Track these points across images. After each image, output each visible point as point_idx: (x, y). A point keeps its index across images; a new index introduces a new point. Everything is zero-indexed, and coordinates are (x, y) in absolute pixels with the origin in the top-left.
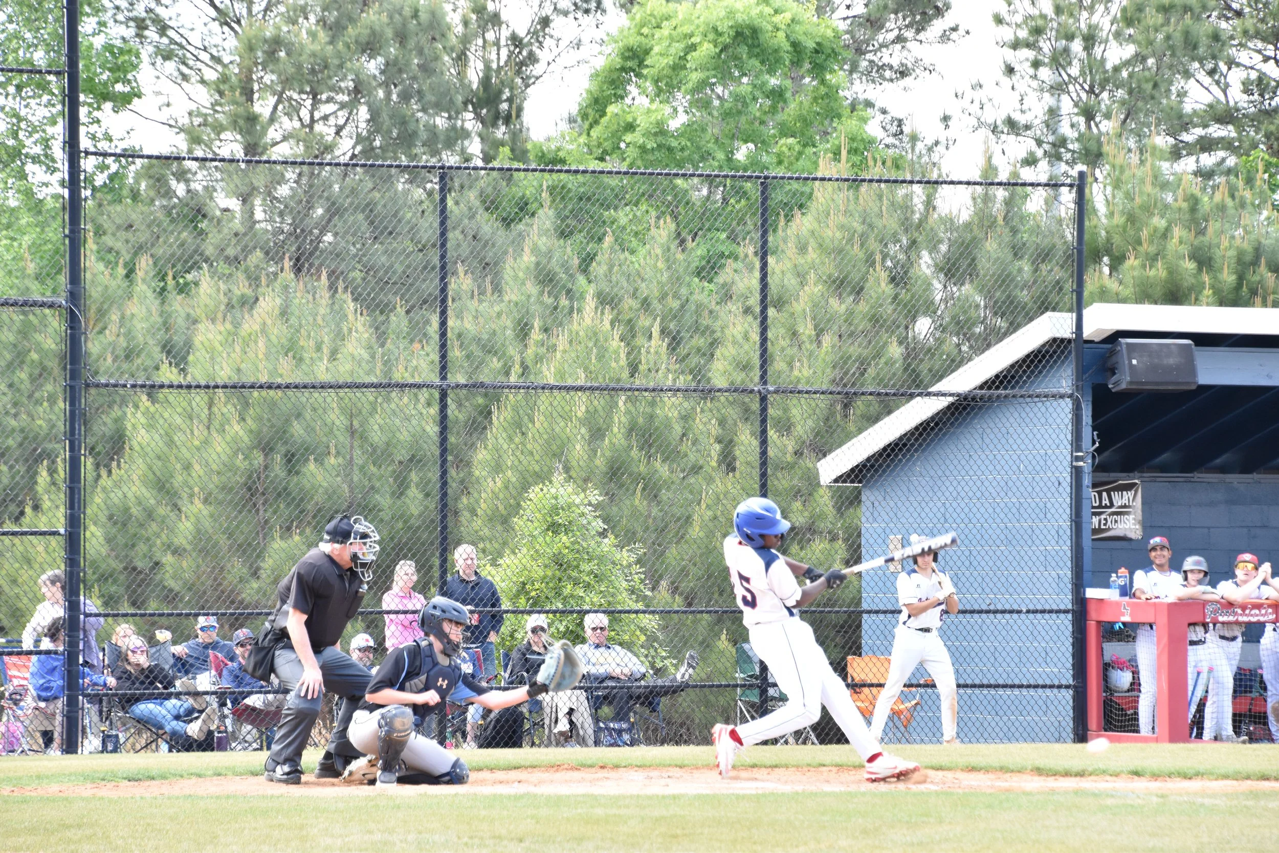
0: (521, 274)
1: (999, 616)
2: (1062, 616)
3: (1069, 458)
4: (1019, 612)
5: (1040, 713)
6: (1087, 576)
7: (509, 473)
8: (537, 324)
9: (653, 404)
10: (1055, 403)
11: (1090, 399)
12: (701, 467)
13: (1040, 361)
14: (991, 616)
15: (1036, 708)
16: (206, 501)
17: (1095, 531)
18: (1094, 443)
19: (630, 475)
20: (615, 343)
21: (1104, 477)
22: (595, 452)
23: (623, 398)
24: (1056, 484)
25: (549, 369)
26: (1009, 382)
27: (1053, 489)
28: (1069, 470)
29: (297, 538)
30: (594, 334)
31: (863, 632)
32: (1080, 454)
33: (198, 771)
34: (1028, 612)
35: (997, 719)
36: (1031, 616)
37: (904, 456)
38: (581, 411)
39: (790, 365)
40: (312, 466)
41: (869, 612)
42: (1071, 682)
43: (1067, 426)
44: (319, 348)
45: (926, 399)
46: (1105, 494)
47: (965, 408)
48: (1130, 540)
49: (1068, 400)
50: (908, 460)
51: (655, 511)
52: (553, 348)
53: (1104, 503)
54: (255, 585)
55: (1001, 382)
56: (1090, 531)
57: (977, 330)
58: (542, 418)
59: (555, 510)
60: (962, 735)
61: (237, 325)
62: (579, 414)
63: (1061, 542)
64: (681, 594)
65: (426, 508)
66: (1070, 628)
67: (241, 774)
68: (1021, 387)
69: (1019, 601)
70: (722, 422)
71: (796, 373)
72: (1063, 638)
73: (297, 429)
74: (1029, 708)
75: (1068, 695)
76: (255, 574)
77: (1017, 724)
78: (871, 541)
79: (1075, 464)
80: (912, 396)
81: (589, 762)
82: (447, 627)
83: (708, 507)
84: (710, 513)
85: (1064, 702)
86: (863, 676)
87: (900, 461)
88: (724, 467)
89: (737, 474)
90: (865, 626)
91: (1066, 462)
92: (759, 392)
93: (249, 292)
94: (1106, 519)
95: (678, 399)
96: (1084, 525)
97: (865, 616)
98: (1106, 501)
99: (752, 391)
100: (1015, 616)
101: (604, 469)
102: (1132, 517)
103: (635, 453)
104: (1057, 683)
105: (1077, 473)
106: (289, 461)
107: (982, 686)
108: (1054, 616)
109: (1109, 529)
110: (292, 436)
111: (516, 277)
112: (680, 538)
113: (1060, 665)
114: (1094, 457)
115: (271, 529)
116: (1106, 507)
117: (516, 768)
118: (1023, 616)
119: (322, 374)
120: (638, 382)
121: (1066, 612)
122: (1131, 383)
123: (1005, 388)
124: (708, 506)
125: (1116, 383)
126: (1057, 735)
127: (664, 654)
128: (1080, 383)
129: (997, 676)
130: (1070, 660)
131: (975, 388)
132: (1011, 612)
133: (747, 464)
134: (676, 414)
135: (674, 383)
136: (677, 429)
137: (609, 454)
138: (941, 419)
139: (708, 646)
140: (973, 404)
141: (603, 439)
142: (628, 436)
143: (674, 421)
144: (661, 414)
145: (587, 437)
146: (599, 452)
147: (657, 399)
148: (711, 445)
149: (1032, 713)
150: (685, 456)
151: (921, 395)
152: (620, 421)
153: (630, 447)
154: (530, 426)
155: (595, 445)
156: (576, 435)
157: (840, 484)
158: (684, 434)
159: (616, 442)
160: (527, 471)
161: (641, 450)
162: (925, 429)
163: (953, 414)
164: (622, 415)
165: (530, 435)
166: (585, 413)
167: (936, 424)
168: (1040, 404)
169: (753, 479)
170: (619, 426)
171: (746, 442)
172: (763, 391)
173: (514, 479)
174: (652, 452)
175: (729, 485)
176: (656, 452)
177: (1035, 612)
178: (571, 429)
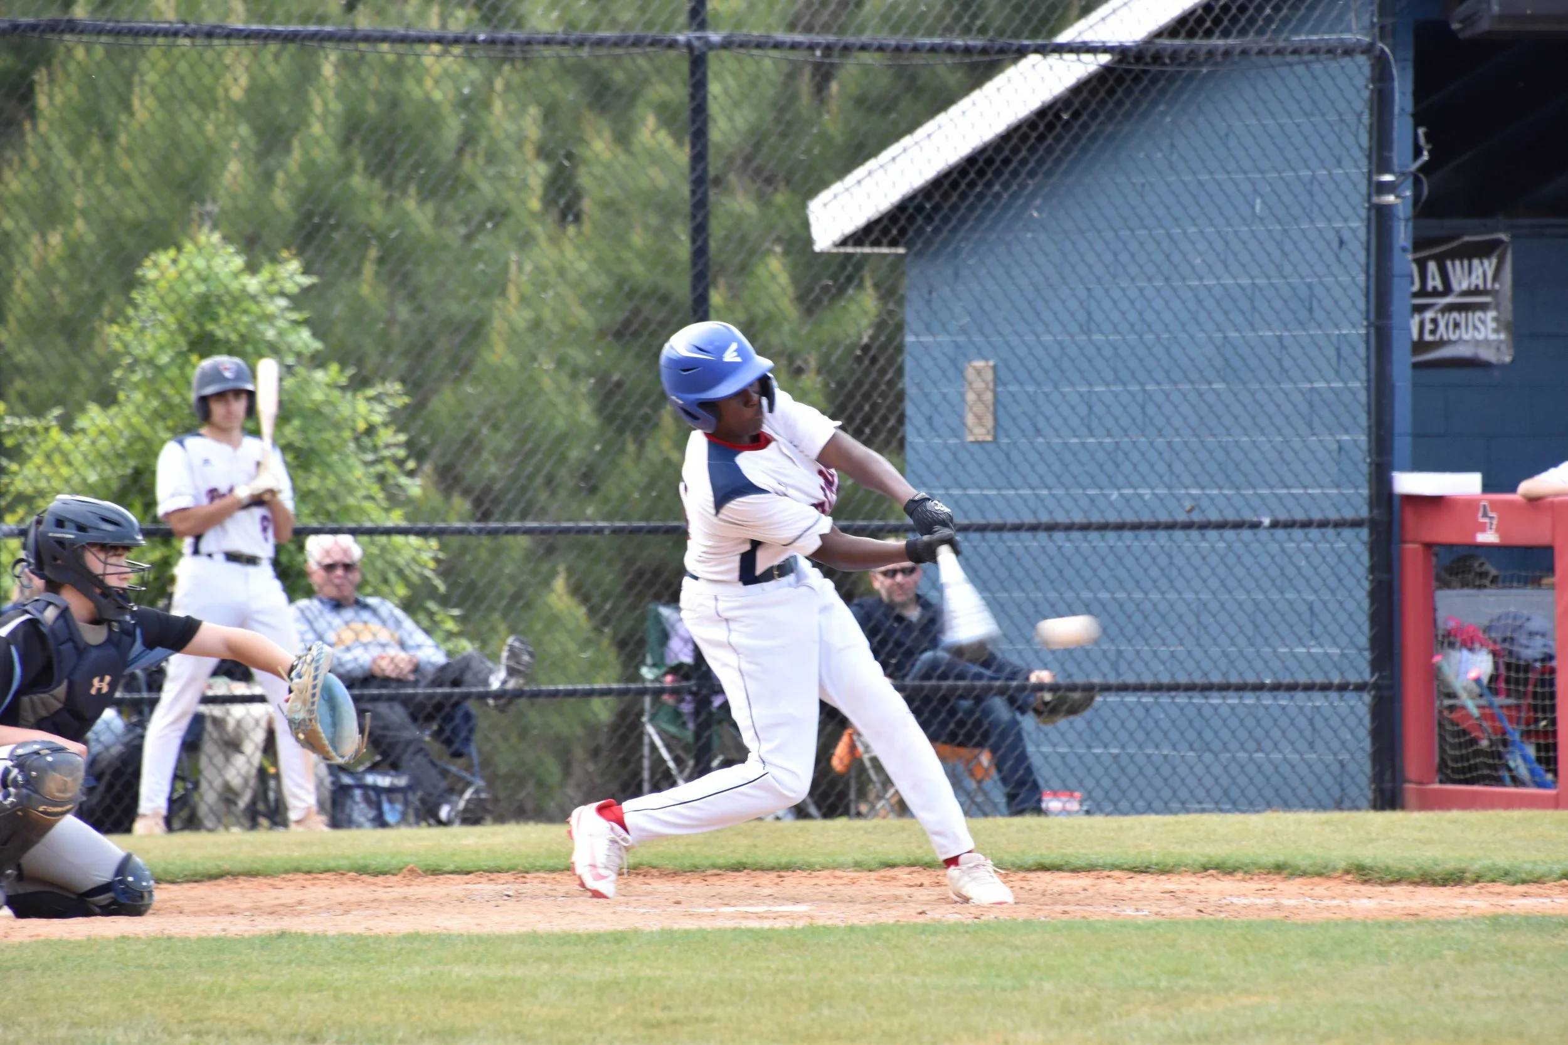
1: (1212, 534)
2: (1348, 533)
3: (1363, 187)
4: (1255, 525)
5: (1302, 745)
6: (1402, 445)
7: (80, 224)
9: (397, 71)
10: (1333, 66)
11: (1410, 55)
12: (507, 212)
14: (1195, 534)
15: (1292, 734)
17: (1420, 346)
18: (1418, 153)
19: (352, 228)
21: (1434, 227)
22: (268, 177)
23: (333, 57)
24: (1335, 244)
26: (1234, 20)
27: (1329, 257)
28: (1363, 213)
32: (1388, 178)
34: (1275, 525)
35: (1208, 757)
36: (1280, 533)
37: (1006, 186)
38: (236, 87)
42: (1367, 676)
43: (1359, 116)
45: (1053, 59)
46: (1432, 266)
47: (1137, 79)
48: (1486, 365)
49: (1362, 59)
50: (1014, 196)
51: (403, 312)
53: (1430, 284)
55: (1217, 21)
56: (1408, 347)
58: (150, 102)
59: (206, 307)
62: (237, 93)
63: (1345, 371)
64: (466, 492)
66: (1365, 558)
68: (1260, 32)
69: (1257, 503)
70: (550, 114)
72: (1350, 581)
74: (1276, 733)
75: (1360, 705)
77: (1251, 769)
79: (1376, 199)
80: (1021, 53)
82: (95, 562)
83: (523, 299)
84: (528, 314)
85: (1352, 721)
87: (997, 196)
88: (555, 213)
89: (587, 227)
91: (1358, 200)
92: (689, 46)
94: (1434, 321)
95: (452, 61)
96: (1395, 333)
98: (1435, 282)
99: (673, 44)
100: (1246, 534)
101: (293, 217)
102: (1491, 314)
103: (357, 181)
104: (1337, 680)
105: (1381, 217)
107: (1175, 688)
108: (1330, 532)
109: (1441, 343)
112: (461, 367)
113: (1343, 640)
114: (1417, 182)
116: (1435, 293)
118: (1263, 535)
120: (364, 23)
121: (1356, 524)
122: (1501, 18)
123: (1226, 34)
125: (1469, 20)
126: (1336, 792)
127: (450, 625)
128: (1389, 21)
129: (1207, 665)
130: (1366, 628)
131: (1159, 34)
132: (1238, 525)
133: (607, 205)
134: (451, 94)
135: (444, 25)
136: (453, 127)
137: (302, 182)
138: (1085, 104)
139: (528, 606)
140: (1155, 68)
141: (287, 149)
142: (345, 143)
143: (446, 109)
144: (417, 93)
145: (252, 144)
146: (280, 177)
147: (410, 60)
148: (527, 162)
149: (1283, 744)
150: (472, 187)
151: (1042, 50)
152: (326, 109)
153: (349, 167)
154: (124, 118)
155: (271, 162)
156: (228, 140)
157: (850, 250)
158: (468, 139)
159: (318, 154)
160: (120, 219)
161: (373, 175)
162: (1050, 127)
163: (1111, 92)
164: (331, 95)
165: (123, 138)
166: (248, 91)
167: (1076, 115)
168: (1300, 69)
169: (621, 238)
170: (323, 120)
171: (606, 156)
172: (696, 43)
173: (91, 238)
174: (397, 179)
175: (570, 252)
176: (408, 179)
177: (1290, 525)
178: (217, 127)
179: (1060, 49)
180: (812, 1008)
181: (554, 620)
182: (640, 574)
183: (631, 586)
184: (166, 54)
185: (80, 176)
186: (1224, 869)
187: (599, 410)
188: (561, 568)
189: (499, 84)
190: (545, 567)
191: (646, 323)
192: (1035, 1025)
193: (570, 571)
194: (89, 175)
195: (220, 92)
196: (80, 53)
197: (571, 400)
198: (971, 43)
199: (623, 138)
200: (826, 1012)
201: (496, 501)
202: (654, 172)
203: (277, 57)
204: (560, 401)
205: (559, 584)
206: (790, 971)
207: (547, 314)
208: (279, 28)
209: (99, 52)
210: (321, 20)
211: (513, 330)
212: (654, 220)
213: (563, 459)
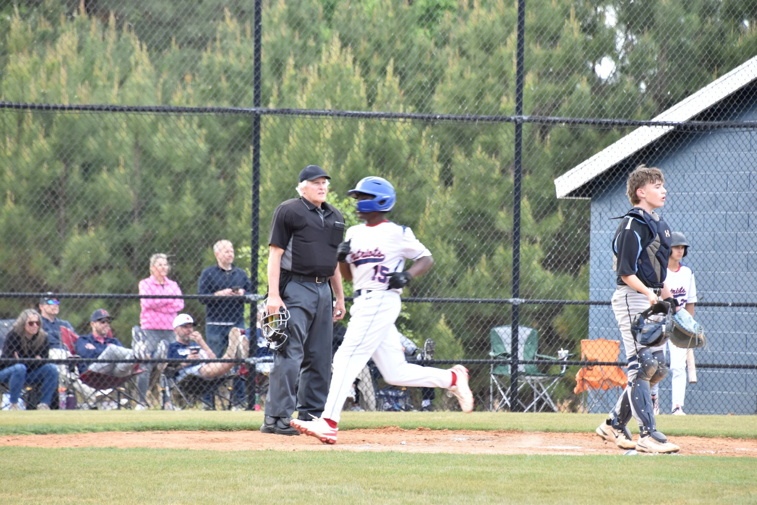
0: (276, 20)
1: (709, 308)
4: (726, 305)
5: (742, 389)
8: (291, 61)
9: (386, 129)
12: (425, 182)
13: (748, 97)
14: (703, 308)
15: (739, 385)
16: (16, 202)
20: (357, 79)
23: (363, 123)
25: (302, 99)
26: (722, 115)
27: (756, 204)
29: (92, 234)
30: (338, 72)
31: (590, 320)
33: (92, 427)
34: (734, 305)
36: (736, 309)
38: (327, 134)
39: (498, 99)
40: (105, 175)
41: (595, 304)
44: (110, 78)
45: (653, 127)
47: (684, 136)
52: (304, 81)
54: (56, 272)
55: (715, 115)
57: (651, 72)
58: (296, 138)
60: (689, 406)
61: (42, 57)
62: (328, 136)
65: (198, 212)
67: (126, 430)
68: (732, 119)
69: (727, 296)
70: (443, 145)
71: (503, 106)
73: (92, 144)
74: (732, 384)
76: (57, 263)
77: (722, 398)
78: (598, 245)
80: (640, 125)
81: (410, 425)
84: (432, 220)
86: (596, 356)
88: (443, 182)
89: (455, 187)
90: (592, 315)
92: (515, 121)
93: (51, 30)
95: (407, 125)
97: (592, 307)
99: (509, 120)
100: (722, 308)
104: (755, 365)
106: (86, 170)
108: (755, 309)
110: (89, 150)
111: (271, 22)
115: (70, 226)
117: (352, 428)
118: (729, 309)
119: (113, 98)
120: (375, 111)
123: (719, 119)
124: (431, 214)
126: (755, 407)
129: (706, 357)
131: (693, 119)
132: (720, 305)
133: (462, 180)
134: (406, 137)
135: (405, 111)
136: (406, 150)
137: (350, 170)
138: (664, 145)
139: (431, 329)
140: (691, 132)
141: (346, 157)
142: (367, 155)
143: (404, 143)
144: (394, 137)
145: (333, 155)
146: (343, 167)
147: (392, 124)
148: (434, 163)
149: (735, 388)
150: (413, 172)
151: (648, 124)
152: (360, 142)
153: (368, 164)
154: (286, 144)
155: (339, 161)
156: (324, 153)
157: (574, 198)
158: (412, 154)
159: (357, 159)
160: (284, 182)
161: (376, 167)
162: (651, 153)
163: (674, 140)
164: (362, 137)
165: (285, 152)
166: (332, 135)
167: (661, 149)
168: (747, 133)
169: (467, 192)
170: (359, 146)
171: (462, 161)
172: (518, 120)
173: (273, 189)
174: (385, 169)
175: (448, 197)
176: (389, 169)
177: (739, 305)
178: (320, 148)
179: (656, 124)
180: (605, 487)
181: (440, 334)
182: (472, 318)
183: (469, 322)
184: (302, 121)
185: (269, 166)
186: (734, 437)
187: (459, 255)
188: (443, 316)
189: (424, 134)
190: (437, 314)
191: (476, 224)
192: (693, 497)
193: (446, 317)
194: (273, 165)
195: (322, 135)
196: (271, 120)
197: (447, 252)
198: (622, 121)
199: (469, 154)
200: (611, 489)
201: (418, 290)
202: (480, 167)
203: (342, 124)
204: (443, 252)
205: (442, 321)
206: (590, 472)
207: (439, 219)
208: (364, 113)
209: (278, 120)
210: (359, 109)
211: (427, 226)
212: (480, 186)
213: (444, 273)
